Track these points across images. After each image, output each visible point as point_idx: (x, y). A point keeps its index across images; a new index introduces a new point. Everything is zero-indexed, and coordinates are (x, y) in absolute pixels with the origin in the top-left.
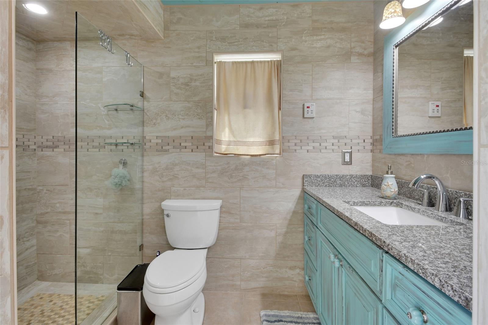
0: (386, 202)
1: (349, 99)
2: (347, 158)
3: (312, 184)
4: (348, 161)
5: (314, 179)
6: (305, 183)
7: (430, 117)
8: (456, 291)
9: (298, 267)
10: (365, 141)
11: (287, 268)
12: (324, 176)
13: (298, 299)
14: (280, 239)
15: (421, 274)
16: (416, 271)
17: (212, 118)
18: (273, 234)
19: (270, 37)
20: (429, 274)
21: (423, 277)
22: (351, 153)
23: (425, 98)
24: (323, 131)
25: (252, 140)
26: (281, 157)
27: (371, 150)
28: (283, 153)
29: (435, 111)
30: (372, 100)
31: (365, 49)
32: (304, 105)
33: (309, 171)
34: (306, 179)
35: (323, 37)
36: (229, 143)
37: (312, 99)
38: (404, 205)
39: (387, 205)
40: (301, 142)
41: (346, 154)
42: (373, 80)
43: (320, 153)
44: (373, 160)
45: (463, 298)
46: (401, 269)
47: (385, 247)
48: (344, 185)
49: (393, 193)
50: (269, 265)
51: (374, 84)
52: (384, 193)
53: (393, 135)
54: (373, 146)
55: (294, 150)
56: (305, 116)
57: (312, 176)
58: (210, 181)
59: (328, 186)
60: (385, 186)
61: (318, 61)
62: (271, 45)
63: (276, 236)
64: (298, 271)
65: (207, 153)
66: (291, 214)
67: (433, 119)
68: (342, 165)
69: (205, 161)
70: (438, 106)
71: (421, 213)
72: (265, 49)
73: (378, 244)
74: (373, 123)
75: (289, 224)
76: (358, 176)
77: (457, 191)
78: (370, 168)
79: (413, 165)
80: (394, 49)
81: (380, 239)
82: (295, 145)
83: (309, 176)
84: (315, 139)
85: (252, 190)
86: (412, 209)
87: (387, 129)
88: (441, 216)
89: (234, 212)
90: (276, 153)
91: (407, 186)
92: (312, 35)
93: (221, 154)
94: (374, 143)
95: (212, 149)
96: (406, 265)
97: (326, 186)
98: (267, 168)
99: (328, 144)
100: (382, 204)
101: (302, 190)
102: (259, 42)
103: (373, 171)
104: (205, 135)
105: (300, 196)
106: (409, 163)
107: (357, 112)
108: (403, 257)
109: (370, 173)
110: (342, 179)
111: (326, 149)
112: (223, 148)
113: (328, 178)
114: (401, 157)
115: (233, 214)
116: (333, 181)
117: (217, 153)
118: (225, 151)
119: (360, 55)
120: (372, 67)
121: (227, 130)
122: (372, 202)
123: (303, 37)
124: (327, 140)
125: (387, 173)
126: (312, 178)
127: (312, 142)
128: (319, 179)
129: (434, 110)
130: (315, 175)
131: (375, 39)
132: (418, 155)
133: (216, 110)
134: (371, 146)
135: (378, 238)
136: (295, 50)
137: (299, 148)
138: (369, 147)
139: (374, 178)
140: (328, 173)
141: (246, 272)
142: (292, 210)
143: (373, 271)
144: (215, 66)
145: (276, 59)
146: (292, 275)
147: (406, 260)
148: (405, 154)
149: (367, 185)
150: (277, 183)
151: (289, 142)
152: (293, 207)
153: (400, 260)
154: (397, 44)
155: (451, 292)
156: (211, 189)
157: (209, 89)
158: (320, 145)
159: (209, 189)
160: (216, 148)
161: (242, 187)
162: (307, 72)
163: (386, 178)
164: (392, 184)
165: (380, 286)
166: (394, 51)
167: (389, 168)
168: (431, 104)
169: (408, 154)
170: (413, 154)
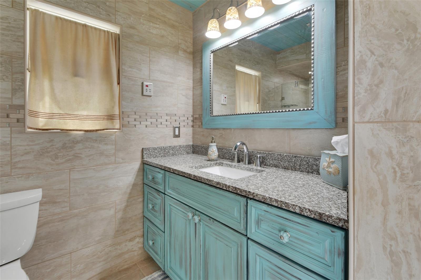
0: (214, 163)
1: (178, 84)
2: (177, 133)
3: (151, 156)
4: (178, 134)
5: (152, 151)
6: (145, 156)
7: (222, 104)
8: (312, 211)
9: (137, 236)
10: (189, 119)
11: (127, 241)
12: (160, 148)
13: (138, 266)
14: (119, 215)
15: (284, 207)
16: (279, 206)
17: (23, 81)
18: (112, 212)
19: (107, 5)
20: (290, 206)
21: (286, 209)
22: (179, 128)
23: (219, 91)
24: (159, 109)
25: (85, 113)
26: (121, 132)
27: (192, 126)
28: (123, 128)
30: (192, 87)
31: (188, 48)
32: (143, 83)
33: (148, 144)
34: (145, 152)
35: (158, 26)
36: (51, 116)
37: (150, 80)
38: (224, 164)
39: (214, 165)
40: (140, 118)
41: (176, 128)
42: (192, 72)
43: (157, 128)
44: (193, 133)
45: (317, 214)
46: (265, 208)
47: (250, 195)
48: (175, 154)
49: (215, 156)
50: (108, 246)
51: (194, 76)
52: (210, 157)
53: (210, 115)
54: (193, 122)
55: (134, 126)
56: (144, 94)
57: (150, 149)
58: (20, 165)
59: (163, 156)
60: (211, 152)
61: (155, 47)
62: (109, 15)
63: (116, 213)
64: (137, 240)
65: (13, 129)
66: (131, 187)
67: (223, 106)
68: (173, 137)
69: (9, 139)
70: (225, 98)
71: (237, 168)
72: (101, 16)
73: (243, 194)
74: (193, 106)
75: (129, 198)
76: (184, 146)
77: (253, 151)
78: (191, 139)
79: (224, 136)
80: (210, 53)
81: (245, 190)
82: (135, 120)
83: (148, 149)
84: (152, 115)
85: (86, 169)
86: (230, 166)
87: (206, 111)
88: (250, 168)
89: (60, 200)
90: (117, 128)
91: (220, 151)
92: (149, 21)
93: (37, 129)
94: (194, 121)
95: (24, 123)
96: (271, 204)
97: (162, 156)
98: (106, 144)
99: (163, 121)
101: (141, 163)
102: (95, 6)
103: (193, 141)
104: (10, 103)
105: (139, 169)
106: (221, 135)
107: (183, 95)
108: (268, 199)
109: (191, 143)
110: (173, 149)
111: (161, 124)
112: (41, 122)
113: (164, 150)
114: (215, 130)
115: (60, 202)
116: (167, 152)
117: (31, 128)
118: (43, 126)
119: (185, 51)
120: (192, 63)
121: (47, 99)
122: (206, 165)
123: (141, 20)
124: (162, 117)
125: (212, 142)
126: (150, 150)
127: (150, 118)
128: (156, 151)
129: (224, 100)
130: (153, 148)
131: (194, 42)
132: (227, 129)
133: (29, 71)
134: (192, 123)
135: (243, 190)
136: (134, 29)
137: (138, 123)
138: (191, 123)
139: (195, 146)
140: (163, 145)
141: (79, 265)
142: (132, 183)
143: (236, 216)
144: (28, 13)
145: (114, 32)
146: (132, 246)
147: (271, 200)
148: (218, 129)
149: (190, 152)
150: (116, 159)
151: (128, 117)
152: (133, 180)
153: (265, 202)
154: (213, 51)
155: (309, 213)
156: (21, 177)
157: (19, 42)
158: (157, 121)
159: (18, 178)
160: (29, 121)
161: (72, 168)
162: (145, 53)
163: (211, 146)
164: (215, 150)
165: (244, 225)
166: (211, 55)
167: (212, 139)
168: (222, 96)
169: (221, 128)
170: (224, 129)
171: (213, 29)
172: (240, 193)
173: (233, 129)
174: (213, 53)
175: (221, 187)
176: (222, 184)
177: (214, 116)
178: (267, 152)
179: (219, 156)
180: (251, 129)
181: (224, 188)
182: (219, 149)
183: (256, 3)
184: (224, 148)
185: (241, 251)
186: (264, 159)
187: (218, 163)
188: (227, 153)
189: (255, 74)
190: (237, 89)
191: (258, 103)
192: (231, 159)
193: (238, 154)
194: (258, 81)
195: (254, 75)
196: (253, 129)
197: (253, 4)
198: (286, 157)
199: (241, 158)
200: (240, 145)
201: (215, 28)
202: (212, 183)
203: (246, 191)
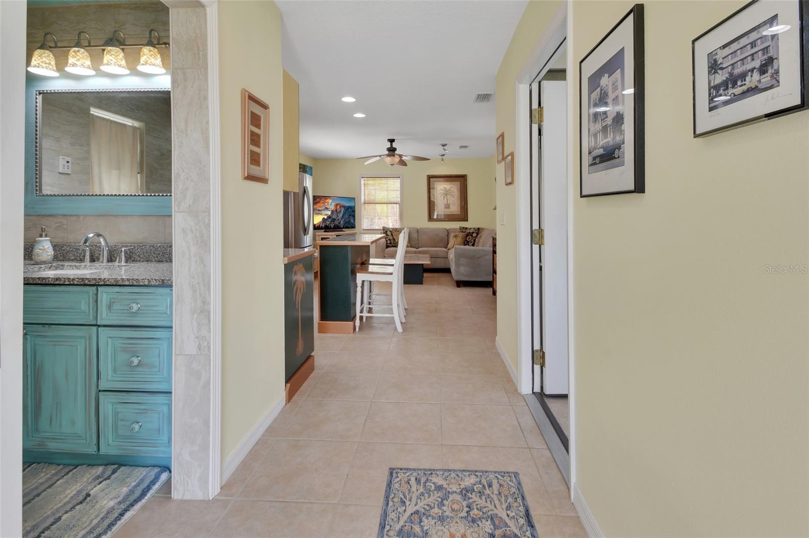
7: (60, 173)
16: (131, 284)
23: (54, 150)
29: (66, 167)
47: (100, 282)
49: (50, 257)
52: (39, 258)
53: (37, 194)
60: (40, 251)
67: (63, 176)
70: (68, 162)
73: (92, 283)
79: (66, 227)
80: (36, 94)
91: (58, 249)
96: (123, 284)
100: (42, 269)
106: (60, 224)
114: (48, 218)
125: (41, 236)
129: (64, 166)
132: (71, 215)
143: (83, 309)
148: (54, 215)
153: (117, 284)
154: (41, 91)
163: (40, 241)
164: (49, 247)
165: (93, 315)
166: (37, 97)
167: (42, 231)
168: (61, 159)
169: (59, 215)
170: (65, 215)
171: (44, 65)
172: (89, 283)
173: (83, 215)
174: (41, 95)
175: (62, 282)
176: (63, 279)
177: (44, 196)
178: (136, 245)
179: (56, 258)
180: (112, 215)
181: (67, 283)
182: (55, 247)
183: (116, 61)
184: (66, 245)
185: (90, 343)
186: (133, 254)
187: (54, 267)
188: (72, 251)
189: (133, 123)
190: (94, 146)
191: (139, 173)
192: (79, 259)
193: (91, 250)
194: (140, 136)
195: (131, 126)
196: (116, 216)
197: (112, 62)
198: (159, 248)
199: (96, 255)
200: (93, 237)
201: (47, 65)
202: (47, 280)
203: (95, 279)
